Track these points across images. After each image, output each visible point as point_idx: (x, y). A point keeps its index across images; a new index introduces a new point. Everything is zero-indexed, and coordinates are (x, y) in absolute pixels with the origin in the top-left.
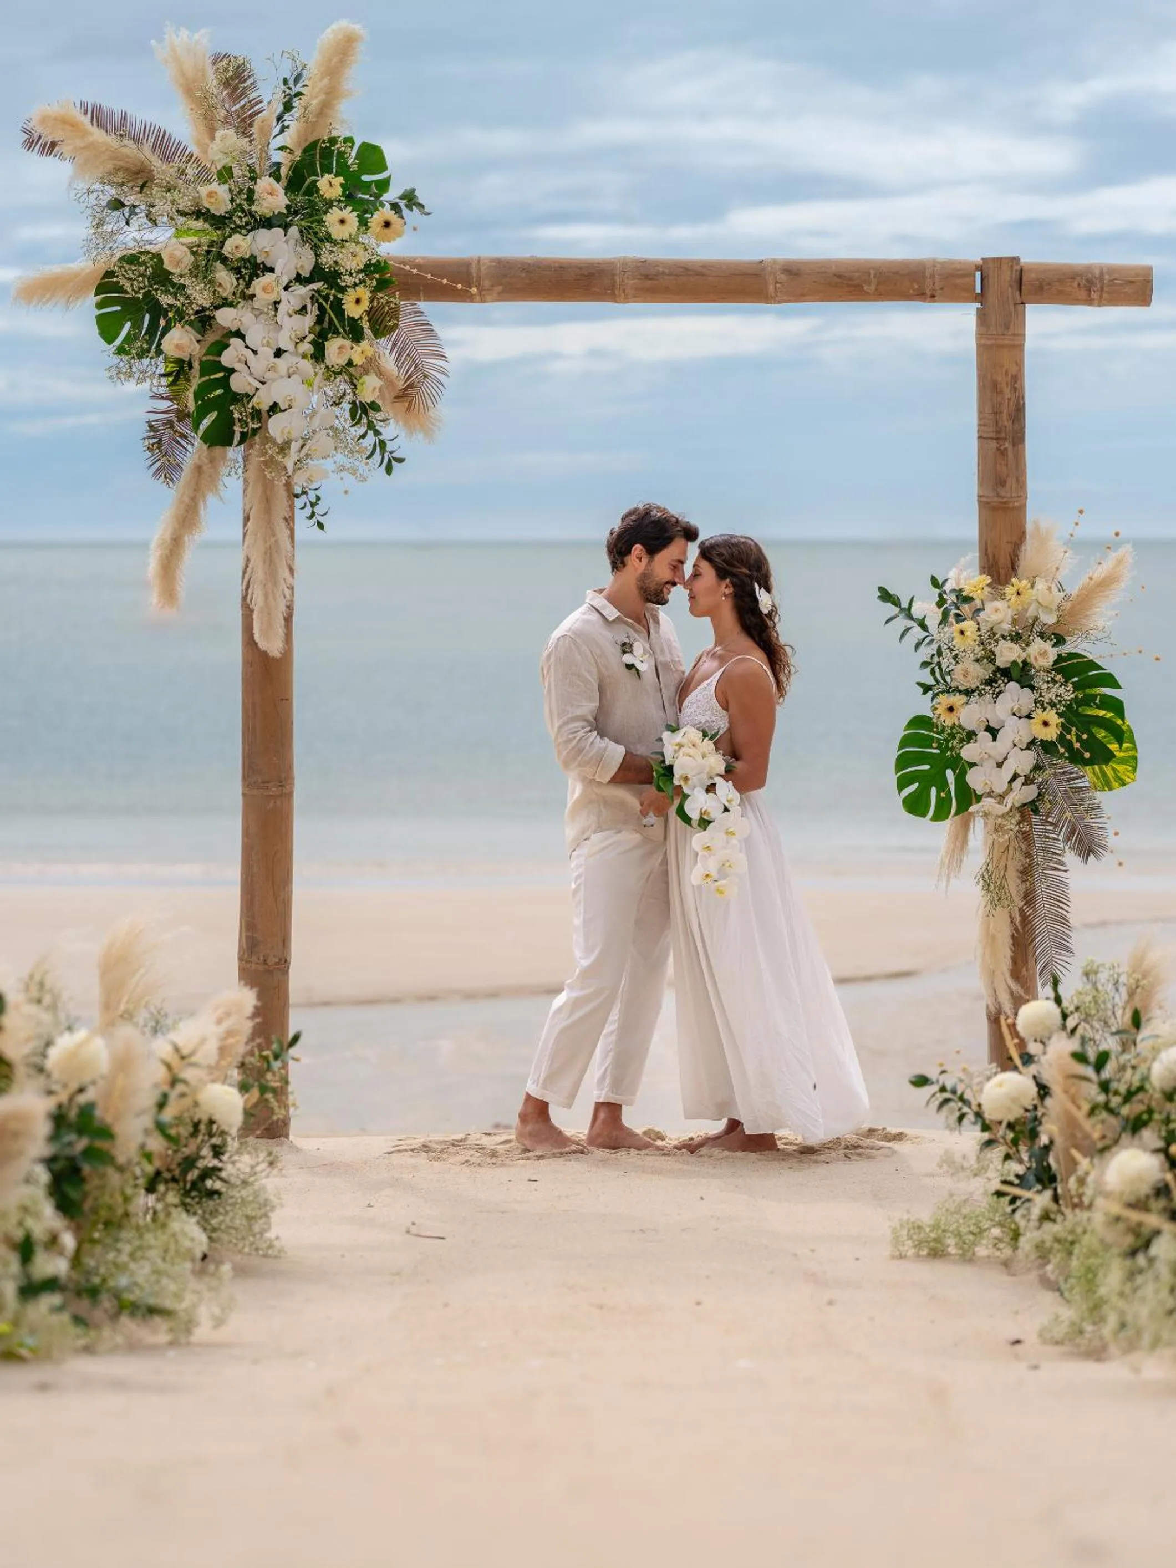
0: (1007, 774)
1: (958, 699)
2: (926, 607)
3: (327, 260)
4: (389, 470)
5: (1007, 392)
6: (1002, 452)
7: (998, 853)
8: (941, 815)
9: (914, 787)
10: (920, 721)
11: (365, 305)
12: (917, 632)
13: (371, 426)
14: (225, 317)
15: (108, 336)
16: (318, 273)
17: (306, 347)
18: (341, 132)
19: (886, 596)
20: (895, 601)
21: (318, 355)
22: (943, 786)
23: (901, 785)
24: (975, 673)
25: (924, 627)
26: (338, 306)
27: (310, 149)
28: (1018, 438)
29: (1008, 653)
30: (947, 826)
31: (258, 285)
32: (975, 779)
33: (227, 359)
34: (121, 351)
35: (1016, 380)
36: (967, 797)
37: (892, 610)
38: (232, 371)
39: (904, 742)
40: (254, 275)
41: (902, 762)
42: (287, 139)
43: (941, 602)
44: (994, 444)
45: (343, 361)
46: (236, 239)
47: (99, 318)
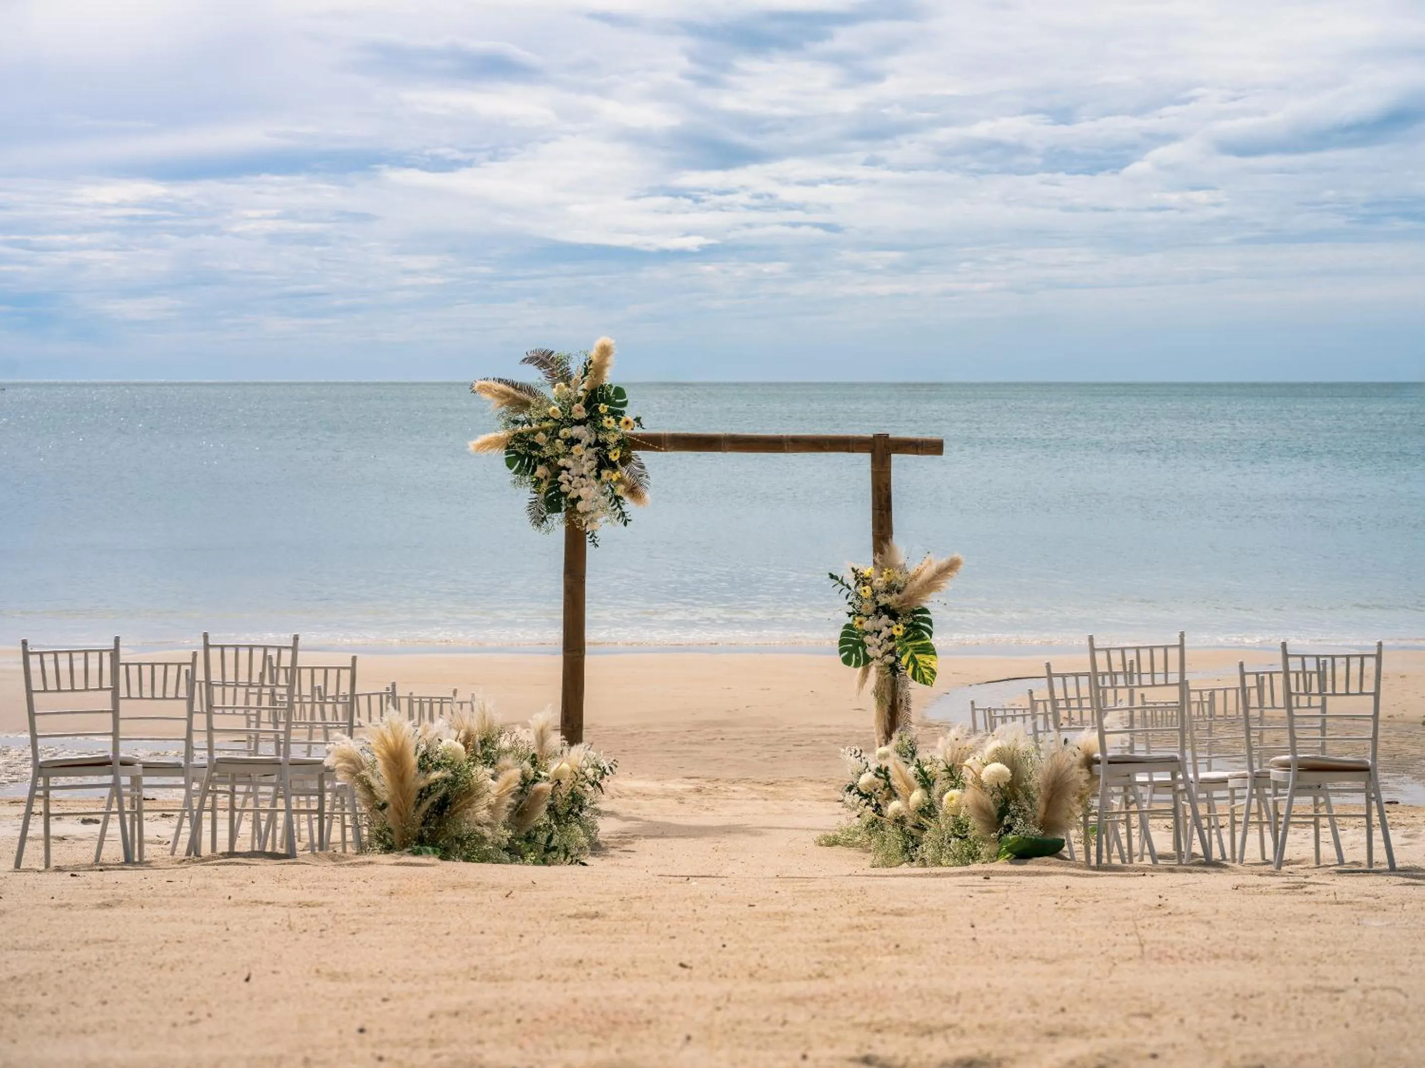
0: (883, 650)
1: (863, 619)
2: (850, 579)
3: (601, 437)
4: (625, 524)
5: (884, 490)
6: (881, 515)
7: (880, 682)
8: (857, 665)
9: (846, 653)
10: (848, 626)
11: (618, 456)
12: (846, 591)
13: (619, 506)
14: (561, 462)
15: (510, 466)
16: (597, 443)
17: (594, 473)
18: (607, 382)
19: (832, 576)
20: (837, 578)
21: (598, 476)
22: (858, 654)
23: (841, 652)
24: (870, 607)
25: (849, 588)
26: (607, 456)
27: (594, 391)
28: (889, 509)
29: (883, 600)
30: (860, 669)
31: (574, 449)
32: (870, 652)
33: (560, 479)
34: (516, 472)
35: (888, 486)
36: (868, 660)
37: (835, 582)
38: (562, 483)
39: (843, 634)
40: (572, 445)
41: (841, 642)
42: (585, 386)
43: (856, 578)
44: (878, 512)
45: (609, 479)
46: (565, 430)
47: (507, 459)
